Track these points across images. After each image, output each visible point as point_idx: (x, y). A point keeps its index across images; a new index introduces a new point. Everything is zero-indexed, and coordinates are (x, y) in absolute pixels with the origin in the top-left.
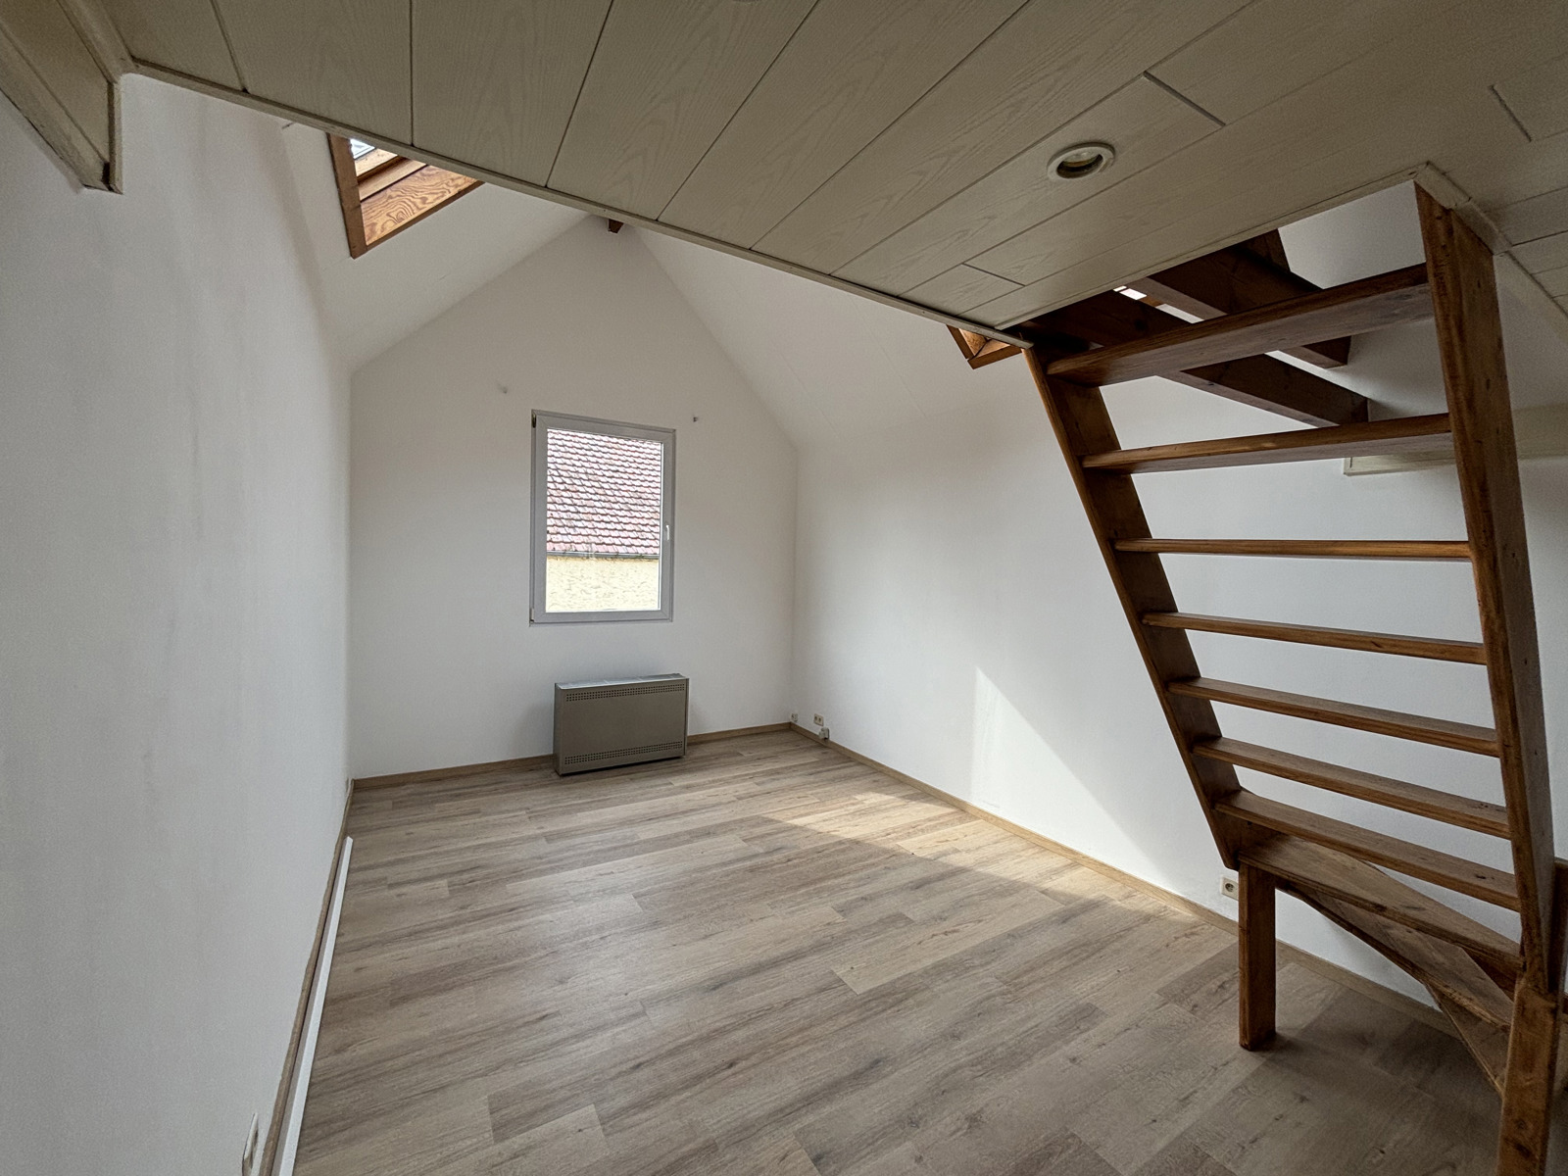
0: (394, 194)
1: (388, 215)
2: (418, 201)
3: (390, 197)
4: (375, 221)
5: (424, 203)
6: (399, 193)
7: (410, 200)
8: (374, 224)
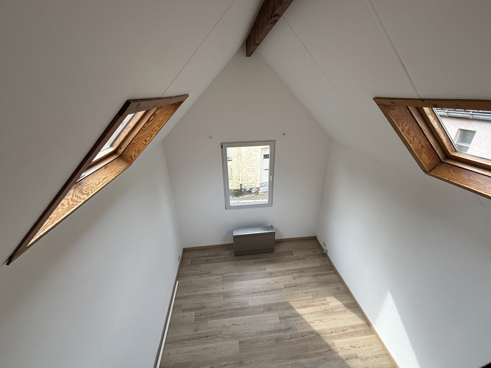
0: (135, 142)
1: (135, 151)
2: (144, 142)
3: (134, 144)
4: (131, 155)
5: (146, 142)
6: (137, 141)
7: (140, 142)
8: (132, 156)
